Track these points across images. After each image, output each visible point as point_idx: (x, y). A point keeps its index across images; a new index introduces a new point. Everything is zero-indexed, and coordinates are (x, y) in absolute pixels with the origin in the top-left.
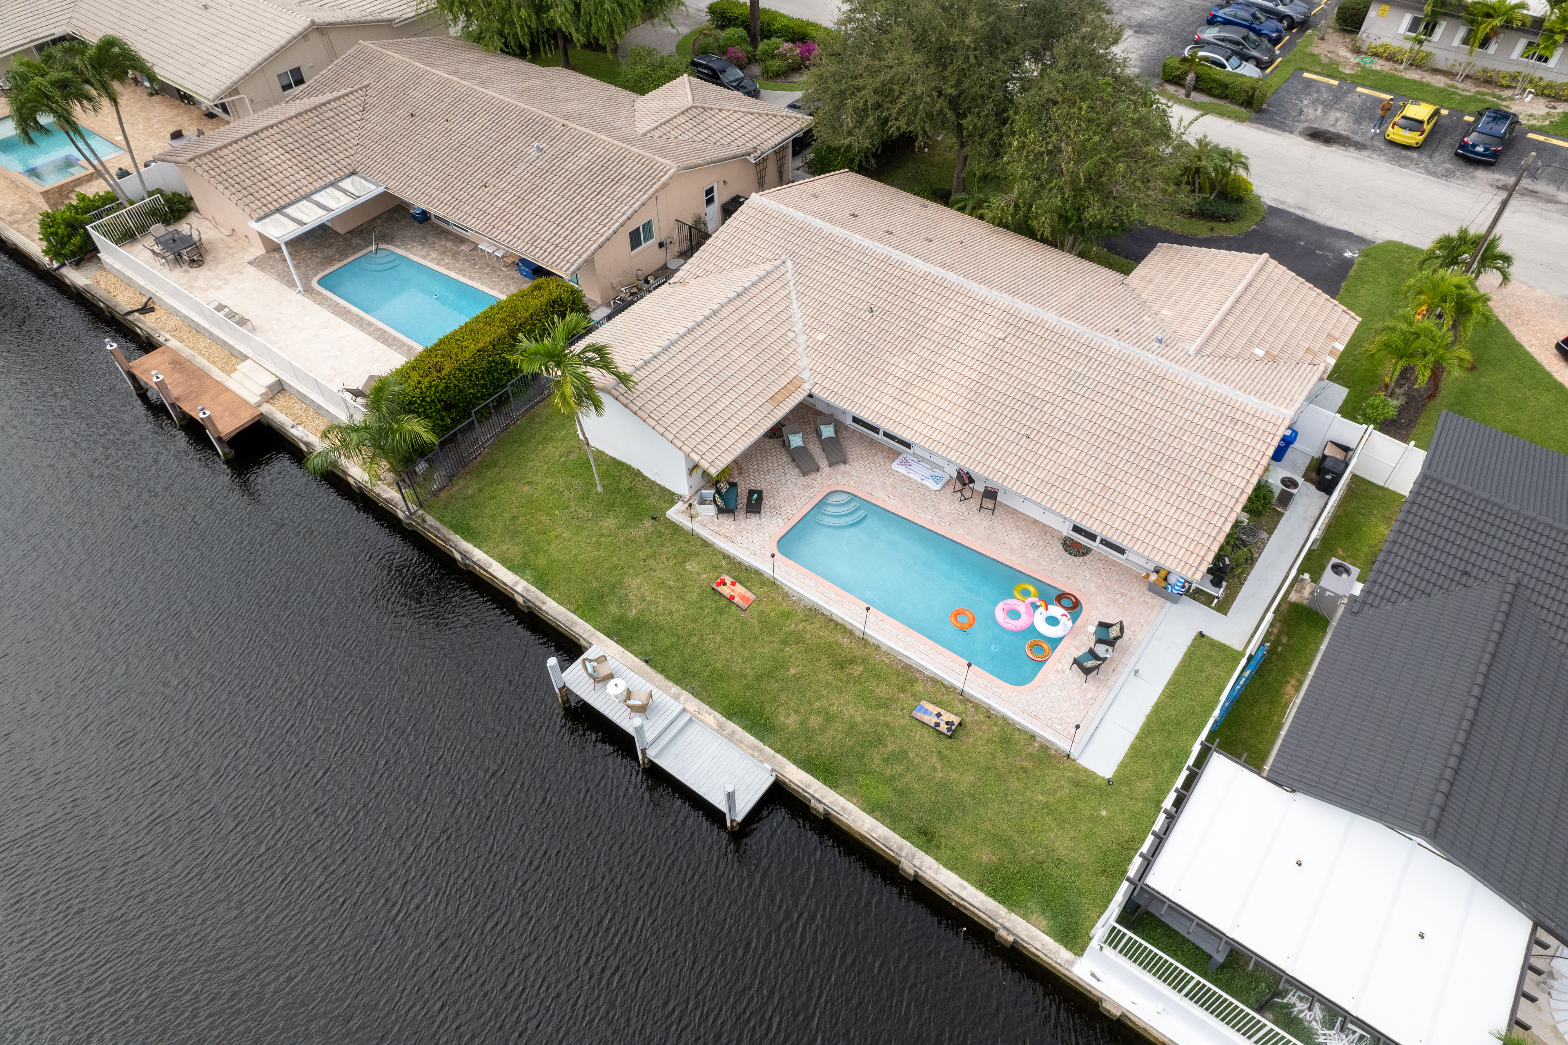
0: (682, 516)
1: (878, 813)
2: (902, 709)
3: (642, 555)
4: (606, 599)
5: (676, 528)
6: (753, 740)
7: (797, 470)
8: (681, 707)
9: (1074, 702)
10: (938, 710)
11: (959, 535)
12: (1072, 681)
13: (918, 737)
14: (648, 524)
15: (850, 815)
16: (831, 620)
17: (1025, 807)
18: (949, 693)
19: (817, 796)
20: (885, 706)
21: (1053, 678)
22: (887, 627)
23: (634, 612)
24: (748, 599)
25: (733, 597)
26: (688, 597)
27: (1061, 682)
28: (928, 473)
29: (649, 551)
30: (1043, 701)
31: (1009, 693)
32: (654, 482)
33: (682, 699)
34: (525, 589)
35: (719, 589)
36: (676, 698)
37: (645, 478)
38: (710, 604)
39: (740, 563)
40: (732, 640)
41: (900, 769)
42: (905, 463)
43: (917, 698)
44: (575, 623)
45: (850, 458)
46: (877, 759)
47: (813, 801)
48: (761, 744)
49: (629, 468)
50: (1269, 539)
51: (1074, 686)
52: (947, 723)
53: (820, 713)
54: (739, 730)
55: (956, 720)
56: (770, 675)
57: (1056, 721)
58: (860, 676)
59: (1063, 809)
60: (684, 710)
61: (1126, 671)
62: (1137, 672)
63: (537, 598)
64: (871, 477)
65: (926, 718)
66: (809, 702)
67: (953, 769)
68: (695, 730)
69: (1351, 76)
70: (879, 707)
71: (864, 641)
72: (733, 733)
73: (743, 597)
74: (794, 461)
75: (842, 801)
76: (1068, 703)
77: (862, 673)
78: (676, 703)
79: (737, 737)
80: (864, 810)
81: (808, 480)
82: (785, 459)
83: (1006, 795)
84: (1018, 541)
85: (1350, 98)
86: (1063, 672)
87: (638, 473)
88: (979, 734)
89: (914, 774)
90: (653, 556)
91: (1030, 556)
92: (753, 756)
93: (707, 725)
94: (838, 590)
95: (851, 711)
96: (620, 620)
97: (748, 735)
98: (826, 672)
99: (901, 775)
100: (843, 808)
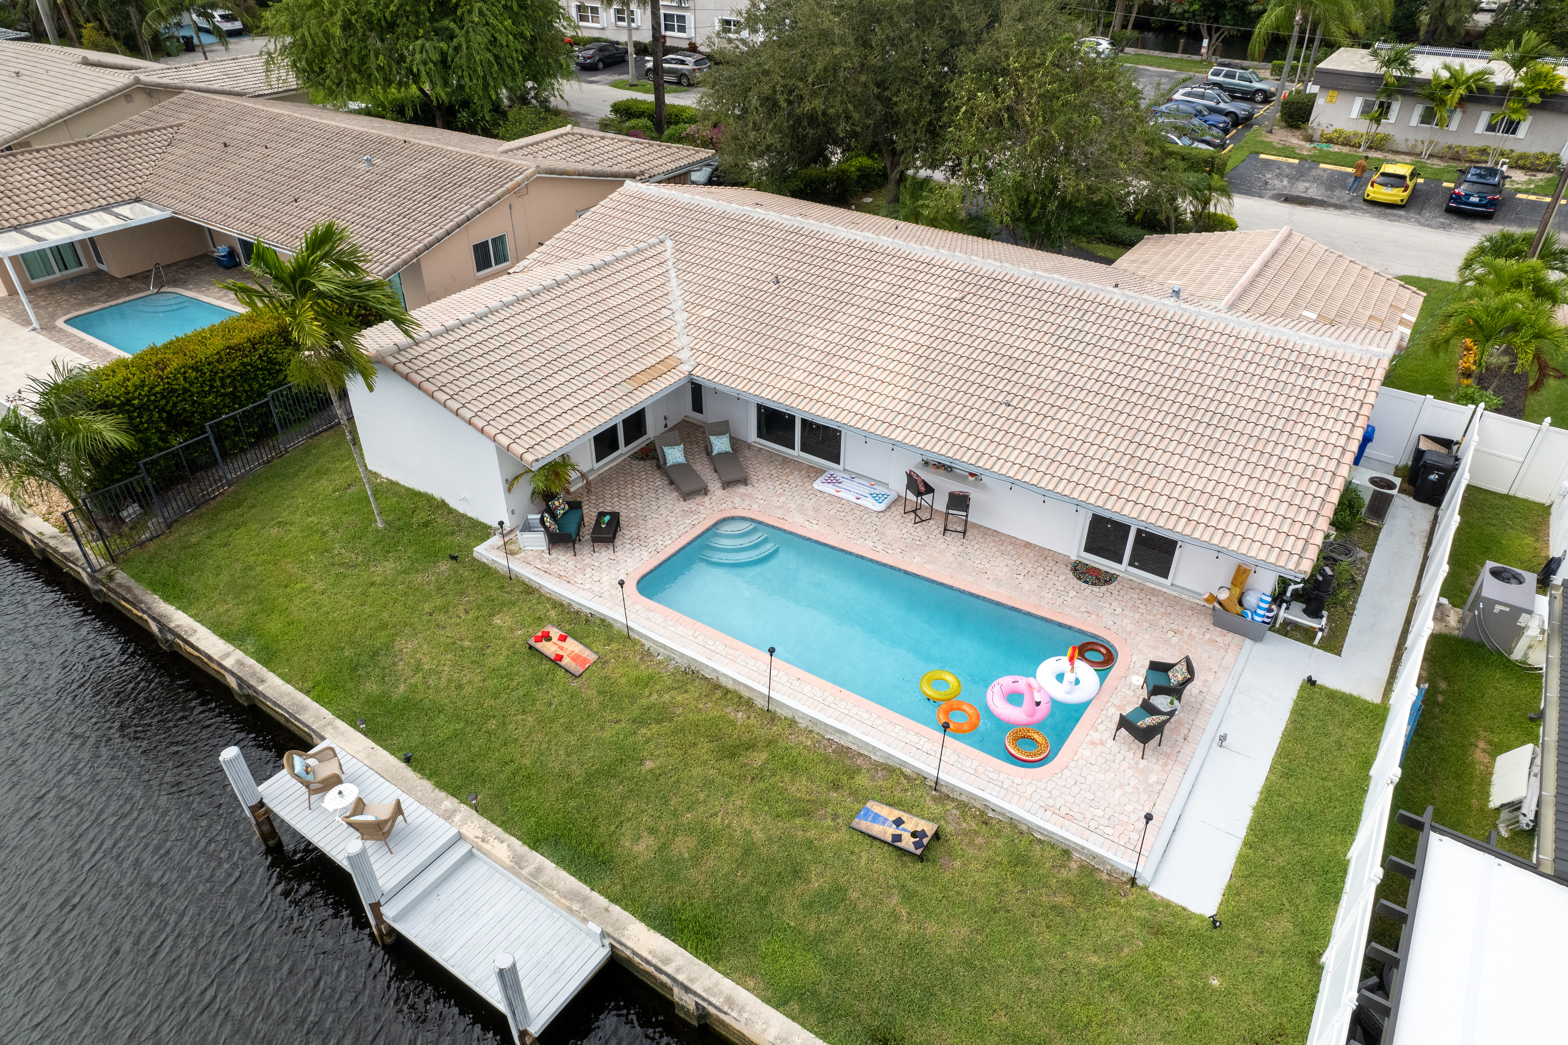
0: (497, 552)
1: (795, 1006)
2: (835, 817)
3: (427, 607)
4: (361, 672)
5: (485, 571)
6: (571, 882)
7: (675, 494)
8: (454, 831)
9: (1128, 789)
10: (896, 814)
11: (915, 564)
12: (1120, 757)
13: (863, 862)
14: (444, 567)
15: (741, 1011)
16: (717, 686)
17: (1069, 978)
18: (914, 787)
19: (681, 978)
20: (807, 814)
21: (1087, 753)
22: (807, 689)
23: (402, 688)
24: (585, 660)
25: (561, 658)
26: (490, 661)
27: (1101, 760)
28: (866, 491)
29: (439, 602)
30: (1075, 790)
31: (1018, 780)
32: (463, 516)
33: (458, 818)
34: (240, 663)
35: (539, 646)
36: (448, 816)
37: (451, 511)
38: (524, 671)
39: (578, 613)
40: (552, 721)
41: (832, 921)
42: (833, 480)
43: (861, 797)
44: (305, 708)
45: (754, 479)
46: (792, 906)
47: (676, 990)
48: (585, 889)
49: (429, 499)
50: (1370, 558)
51: (1125, 765)
52: (914, 834)
53: (692, 830)
54: (549, 865)
55: (929, 828)
56: (609, 772)
57: (1104, 821)
58: (762, 769)
59: (1138, 977)
60: (460, 837)
61: (1205, 738)
62: (1223, 739)
63: (254, 674)
64: (783, 499)
65: (876, 829)
66: (675, 813)
67: (929, 914)
68: (477, 870)
69: (1311, 156)
70: (794, 814)
71: (769, 715)
72: (539, 870)
73: (576, 658)
74: (672, 483)
75: (728, 985)
76: (1119, 792)
77: (767, 762)
78: (447, 825)
79: (544, 878)
80: (768, 1001)
81: (691, 504)
82: (659, 481)
83: (1030, 957)
84: (1006, 569)
85: (1314, 172)
86: (1102, 743)
87: (443, 504)
88: (971, 852)
89: (860, 929)
90: (444, 609)
91: (1027, 587)
92: (570, 910)
93: (497, 861)
94: (729, 640)
95: (746, 824)
96: (378, 701)
97: (564, 874)
98: (705, 763)
99: (837, 933)
100: (730, 1000)
